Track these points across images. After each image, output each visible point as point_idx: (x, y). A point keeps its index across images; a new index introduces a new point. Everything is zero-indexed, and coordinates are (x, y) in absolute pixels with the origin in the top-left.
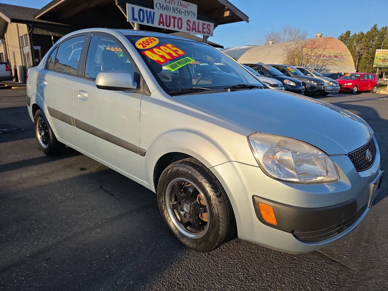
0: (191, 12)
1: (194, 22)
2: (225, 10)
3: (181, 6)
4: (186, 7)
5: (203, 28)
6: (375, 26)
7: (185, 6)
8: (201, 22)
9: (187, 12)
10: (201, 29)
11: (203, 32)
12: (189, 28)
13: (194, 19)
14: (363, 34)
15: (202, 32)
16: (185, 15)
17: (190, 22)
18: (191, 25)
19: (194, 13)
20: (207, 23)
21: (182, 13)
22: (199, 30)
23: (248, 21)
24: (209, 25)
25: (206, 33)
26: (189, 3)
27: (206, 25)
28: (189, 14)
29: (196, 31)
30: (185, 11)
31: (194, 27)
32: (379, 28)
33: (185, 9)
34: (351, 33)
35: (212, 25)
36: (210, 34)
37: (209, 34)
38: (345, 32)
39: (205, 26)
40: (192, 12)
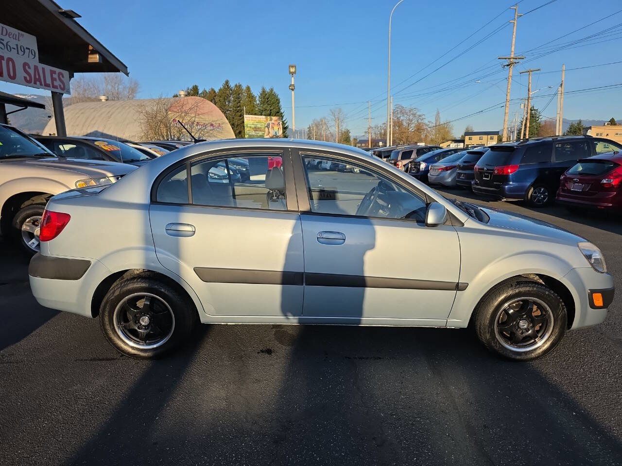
0: (27, 48)
1: (36, 68)
2: (89, 52)
3: (8, 36)
4: (17, 38)
5: (53, 79)
6: (227, 82)
7: (14, 37)
8: (48, 68)
9: (21, 48)
10: (49, 81)
11: (54, 87)
12: (28, 79)
13: (34, 61)
14: (215, 92)
15: (51, 86)
16: (18, 53)
17: (29, 68)
18: (32, 71)
19: (33, 51)
20: (58, 70)
21: (12, 50)
22: (47, 83)
23: (128, 74)
24: (60, 74)
25: (59, 87)
26: (21, 32)
27: (57, 73)
28: (24, 53)
29: (41, 84)
30: (17, 45)
31: (37, 77)
32: (232, 85)
33: (16, 42)
34: (199, 88)
35: (66, 73)
36: (65, 91)
37: (63, 89)
38: (191, 87)
39: (55, 76)
40: (29, 49)
